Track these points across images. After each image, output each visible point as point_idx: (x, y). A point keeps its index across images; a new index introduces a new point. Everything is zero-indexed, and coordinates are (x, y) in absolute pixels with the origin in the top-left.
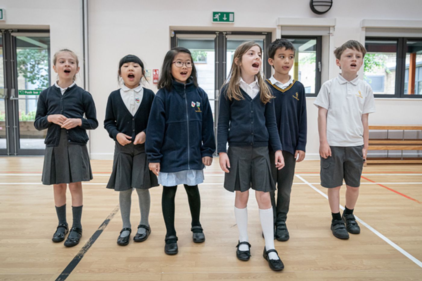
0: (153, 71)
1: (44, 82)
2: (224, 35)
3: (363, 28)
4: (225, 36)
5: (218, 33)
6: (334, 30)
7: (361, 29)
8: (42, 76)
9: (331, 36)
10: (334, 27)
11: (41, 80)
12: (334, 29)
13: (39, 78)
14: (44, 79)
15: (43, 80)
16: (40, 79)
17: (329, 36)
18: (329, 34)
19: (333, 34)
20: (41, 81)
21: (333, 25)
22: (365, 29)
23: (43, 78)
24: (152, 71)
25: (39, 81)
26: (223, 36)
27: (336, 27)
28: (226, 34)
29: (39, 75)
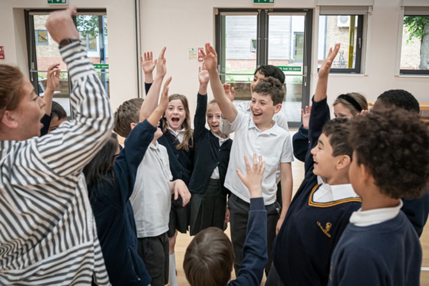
0: (199, 50)
1: (88, 28)
2: (266, 12)
3: (402, 7)
4: (267, 14)
5: (260, 10)
6: (372, 10)
7: (400, 8)
8: (86, 21)
9: (369, 16)
10: (372, 6)
11: (85, 26)
12: (372, 8)
13: (82, 24)
14: (88, 24)
15: (87, 26)
16: (84, 24)
17: (368, 15)
18: (367, 13)
19: (371, 13)
20: (85, 28)
21: (371, 5)
22: (404, 8)
23: (86, 23)
24: (197, 49)
25: (83, 26)
26: (265, 14)
27: (374, 7)
28: (268, 12)
29: (82, 20)
